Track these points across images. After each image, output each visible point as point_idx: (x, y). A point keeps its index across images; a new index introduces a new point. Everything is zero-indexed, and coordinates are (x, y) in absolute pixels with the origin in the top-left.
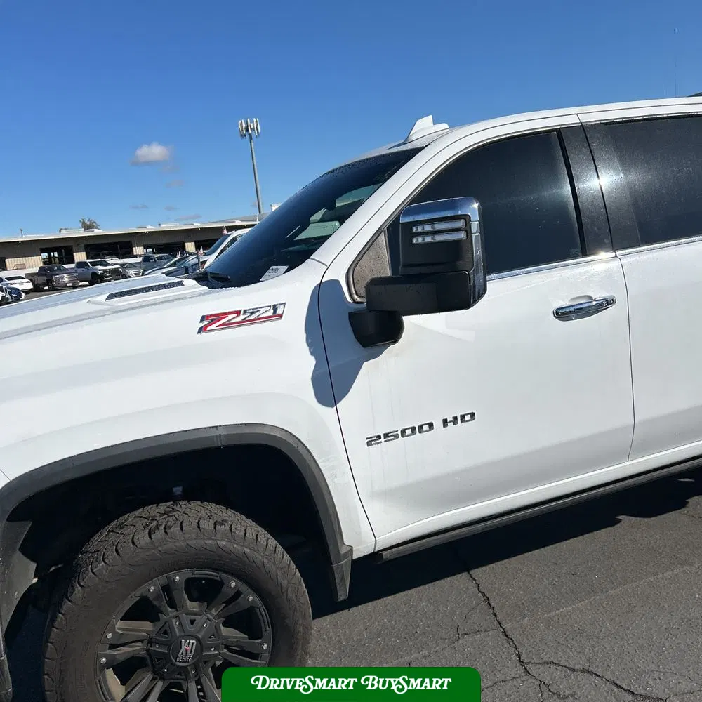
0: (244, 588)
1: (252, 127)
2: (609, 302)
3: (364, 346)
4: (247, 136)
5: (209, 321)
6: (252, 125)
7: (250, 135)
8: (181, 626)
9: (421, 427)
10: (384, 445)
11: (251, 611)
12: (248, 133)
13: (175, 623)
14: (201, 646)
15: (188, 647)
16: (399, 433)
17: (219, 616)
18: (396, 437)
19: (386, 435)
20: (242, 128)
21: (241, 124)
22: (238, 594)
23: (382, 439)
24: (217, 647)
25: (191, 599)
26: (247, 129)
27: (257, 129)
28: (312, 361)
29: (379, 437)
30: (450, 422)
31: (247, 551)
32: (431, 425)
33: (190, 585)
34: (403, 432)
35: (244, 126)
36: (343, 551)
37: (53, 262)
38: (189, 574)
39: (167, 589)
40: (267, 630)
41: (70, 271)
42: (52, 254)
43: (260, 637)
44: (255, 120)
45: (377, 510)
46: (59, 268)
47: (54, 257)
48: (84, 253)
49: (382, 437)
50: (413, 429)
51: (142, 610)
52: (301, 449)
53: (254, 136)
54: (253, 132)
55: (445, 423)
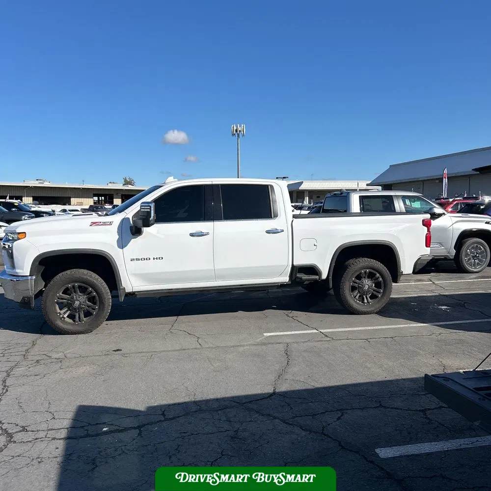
0: (93, 291)
1: (240, 130)
2: (207, 234)
3: (133, 235)
4: (236, 135)
5: (93, 223)
6: (240, 128)
7: (238, 135)
8: (76, 298)
10: (135, 261)
11: (94, 297)
12: (237, 134)
13: (75, 297)
14: (80, 304)
15: (77, 303)
17: (87, 298)
19: (136, 259)
20: (234, 130)
21: (233, 127)
22: (91, 292)
24: (85, 305)
25: (80, 293)
26: (236, 131)
27: (243, 131)
28: (118, 237)
31: (95, 281)
32: (150, 259)
33: (80, 287)
35: (235, 128)
36: (121, 288)
37: (100, 203)
38: (79, 284)
39: (74, 287)
40: (98, 303)
41: (108, 210)
42: (100, 198)
43: (96, 304)
44: (242, 126)
45: (133, 279)
46: (102, 207)
47: (102, 200)
48: (120, 200)
51: (66, 292)
52: (112, 259)
53: (240, 135)
54: (240, 133)
55: (154, 259)
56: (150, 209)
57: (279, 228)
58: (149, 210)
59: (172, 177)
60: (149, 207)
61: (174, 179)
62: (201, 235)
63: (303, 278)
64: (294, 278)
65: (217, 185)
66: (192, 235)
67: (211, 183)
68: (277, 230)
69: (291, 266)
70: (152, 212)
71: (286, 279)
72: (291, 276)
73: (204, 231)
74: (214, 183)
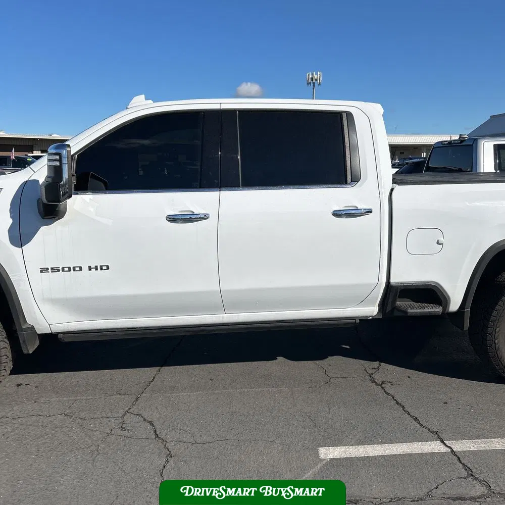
1: (316, 78)
2: (205, 217)
3: (43, 218)
4: (312, 84)
6: (316, 76)
7: (314, 84)
9: (74, 268)
10: (50, 274)
12: (312, 82)
16: (60, 269)
18: (59, 271)
19: (52, 269)
20: (309, 78)
23: (50, 270)
26: (312, 79)
27: (320, 80)
28: (10, 221)
29: (48, 269)
30: (93, 268)
32: (81, 269)
34: (63, 269)
35: (310, 76)
44: (319, 73)
45: (47, 309)
49: (50, 269)
50: (69, 268)
53: (316, 84)
54: (316, 82)
55: (90, 268)
56: (60, 160)
57: (362, 206)
58: (58, 163)
59: (143, 96)
60: (58, 157)
61: (146, 99)
62: (190, 218)
63: (410, 311)
64: (389, 308)
65: (231, 113)
66: (172, 219)
67: (217, 107)
68: (357, 209)
69: (383, 286)
70: (65, 168)
71: (372, 310)
72: (383, 304)
73: (198, 210)
74: (224, 107)
